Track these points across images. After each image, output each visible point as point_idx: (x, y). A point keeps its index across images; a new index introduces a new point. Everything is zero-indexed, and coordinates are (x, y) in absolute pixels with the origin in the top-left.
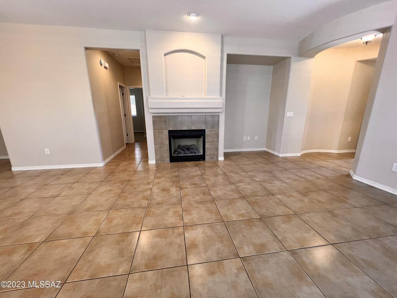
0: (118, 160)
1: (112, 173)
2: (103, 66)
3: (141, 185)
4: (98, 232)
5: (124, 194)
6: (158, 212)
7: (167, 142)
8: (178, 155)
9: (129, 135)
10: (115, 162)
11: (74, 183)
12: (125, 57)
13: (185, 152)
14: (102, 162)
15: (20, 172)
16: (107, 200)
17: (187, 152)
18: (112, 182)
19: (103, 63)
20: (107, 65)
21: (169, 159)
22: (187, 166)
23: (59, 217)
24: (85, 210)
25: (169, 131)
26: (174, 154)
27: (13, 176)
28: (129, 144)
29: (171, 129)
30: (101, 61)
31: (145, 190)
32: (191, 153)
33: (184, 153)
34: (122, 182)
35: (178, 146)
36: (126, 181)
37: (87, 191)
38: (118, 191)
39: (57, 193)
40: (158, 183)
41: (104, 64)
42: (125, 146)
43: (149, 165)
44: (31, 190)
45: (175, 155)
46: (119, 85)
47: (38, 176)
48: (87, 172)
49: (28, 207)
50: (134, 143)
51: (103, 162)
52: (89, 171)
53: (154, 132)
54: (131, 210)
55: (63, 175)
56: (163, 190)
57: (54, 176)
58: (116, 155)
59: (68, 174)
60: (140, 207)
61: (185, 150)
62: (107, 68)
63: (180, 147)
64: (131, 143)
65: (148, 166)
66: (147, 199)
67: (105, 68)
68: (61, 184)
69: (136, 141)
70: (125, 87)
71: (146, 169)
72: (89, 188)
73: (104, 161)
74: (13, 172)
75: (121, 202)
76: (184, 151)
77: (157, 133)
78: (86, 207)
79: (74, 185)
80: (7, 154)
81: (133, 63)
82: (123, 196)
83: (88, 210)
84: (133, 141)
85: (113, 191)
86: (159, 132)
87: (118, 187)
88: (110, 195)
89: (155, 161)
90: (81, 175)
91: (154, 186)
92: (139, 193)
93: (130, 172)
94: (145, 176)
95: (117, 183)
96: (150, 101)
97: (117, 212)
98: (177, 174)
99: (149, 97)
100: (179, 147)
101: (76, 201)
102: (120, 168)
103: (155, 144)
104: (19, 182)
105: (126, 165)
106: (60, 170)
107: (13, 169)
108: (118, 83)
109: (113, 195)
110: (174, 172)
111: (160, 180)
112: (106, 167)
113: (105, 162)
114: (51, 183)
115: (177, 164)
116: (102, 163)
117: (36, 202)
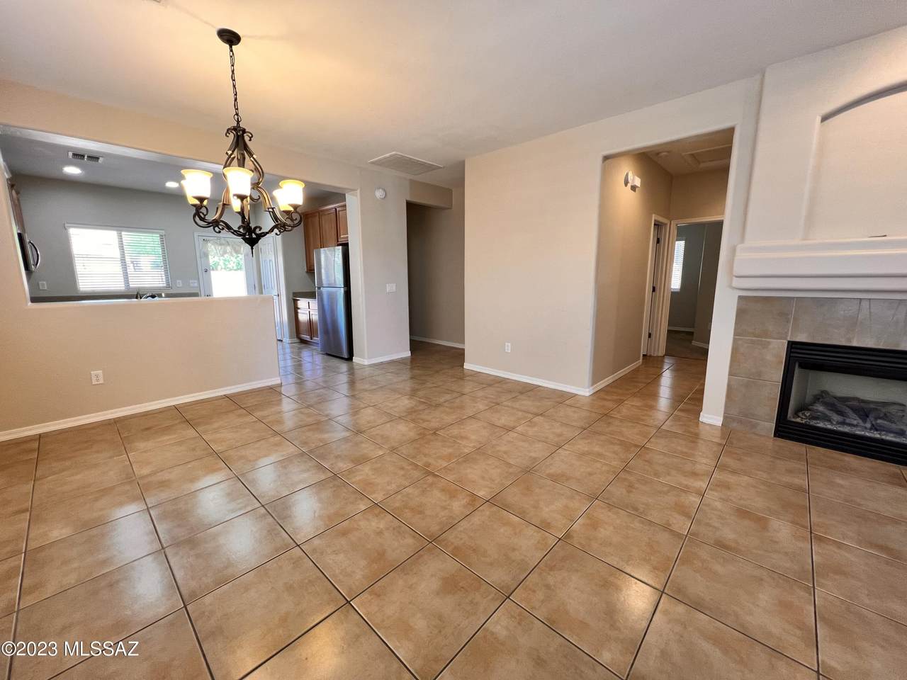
0: (620, 391)
1: (606, 416)
2: (629, 185)
3: (673, 472)
4: (568, 535)
5: (628, 476)
6: (718, 568)
7: (778, 375)
8: (813, 423)
9: (653, 336)
10: (615, 393)
11: (537, 415)
12: (683, 154)
13: (848, 421)
14: (589, 387)
15: (473, 373)
16: (590, 474)
17: (855, 422)
18: (603, 438)
19: (632, 178)
20: (638, 182)
21: (774, 425)
22: (846, 469)
23: (511, 470)
24: (549, 475)
25: (792, 345)
26: (796, 414)
27: (462, 376)
28: (650, 356)
29: (802, 338)
30: (627, 175)
31: (686, 490)
32: (874, 428)
33: (843, 423)
34: (626, 445)
35: (816, 392)
36: (636, 446)
37: (556, 439)
38: (614, 463)
39: (512, 424)
40: (727, 486)
41: (633, 180)
42: (641, 360)
43: (701, 426)
44: (481, 406)
45: (798, 420)
46: (655, 220)
47: (490, 385)
48: (558, 400)
49: (474, 433)
50: (664, 356)
51: (591, 388)
52: (562, 398)
53: (735, 340)
54: (643, 523)
55: (521, 393)
56: (743, 513)
57: (510, 391)
58: (617, 378)
59: (529, 393)
60: (666, 528)
61: (851, 413)
62: (637, 189)
63: (827, 400)
64: (655, 355)
65: (698, 426)
66: (687, 515)
67: (634, 188)
68: (518, 410)
69: (668, 353)
70: (666, 224)
71: (692, 434)
72: (560, 435)
73: (592, 385)
74: (465, 371)
75: (618, 491)
76: (840, 413)
77: (746, 345)
78: (551, 471)
79: (536, 419)
80: (463, 342)
81: (699, 162)
82: (625, 479)
83: (555, 478)
84: (661, 352)
85: (604, 459)
86: (753, 342)
87: (615, 452)
88: (599, 465)
89: (722, 419)
90: (549, 403)
91: (711, 490)
92: (665, 489)
93: (648, 428)
94: (685, 450)
95: (612, 443)
96: (740, 255)
97: (609, 511)
98: (800, 481)
99: (740, 246)
100: (821, 397)
101: (538, 450)
102: (624, 410)
103: (731, 374)
104: (468, 387)
105: (637, 407)
106: (518, 383)
107: (466, 366)
108: (654, 217)
109: (605, 468)
110: (790, 471)
111: (732, 479)
112: (593, 400)
113: (593, 389)
114: (505, 403)
115: (804, 449)
116: (587, 390)
117: (485, 428)
